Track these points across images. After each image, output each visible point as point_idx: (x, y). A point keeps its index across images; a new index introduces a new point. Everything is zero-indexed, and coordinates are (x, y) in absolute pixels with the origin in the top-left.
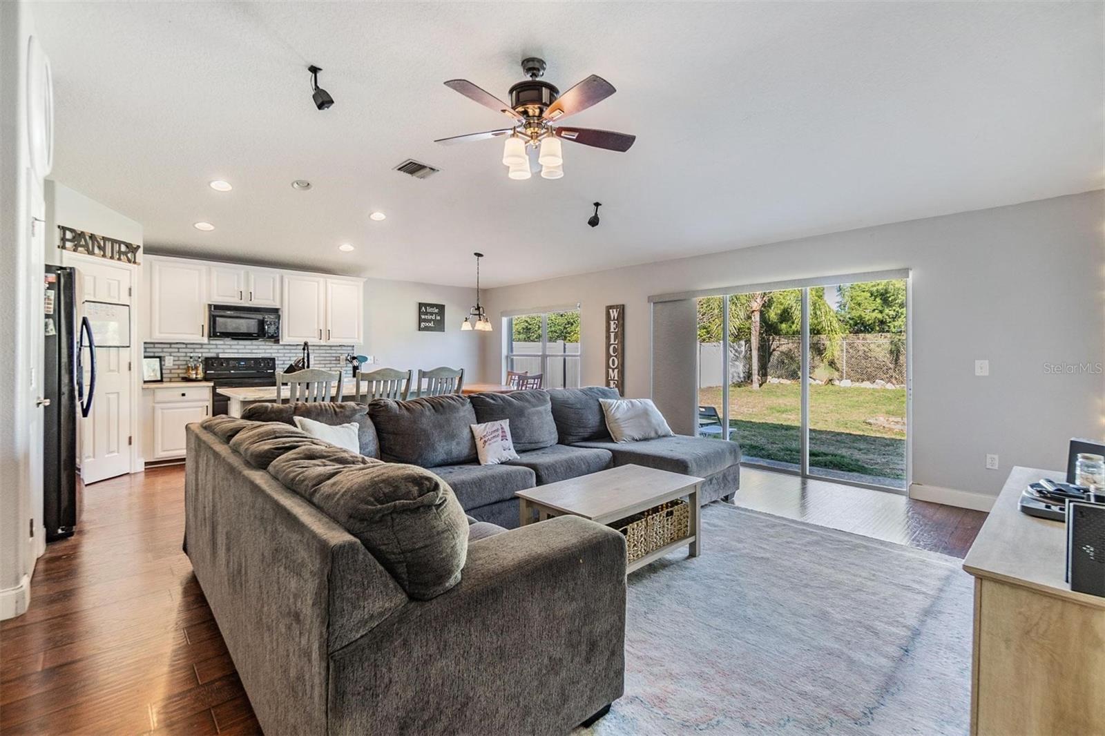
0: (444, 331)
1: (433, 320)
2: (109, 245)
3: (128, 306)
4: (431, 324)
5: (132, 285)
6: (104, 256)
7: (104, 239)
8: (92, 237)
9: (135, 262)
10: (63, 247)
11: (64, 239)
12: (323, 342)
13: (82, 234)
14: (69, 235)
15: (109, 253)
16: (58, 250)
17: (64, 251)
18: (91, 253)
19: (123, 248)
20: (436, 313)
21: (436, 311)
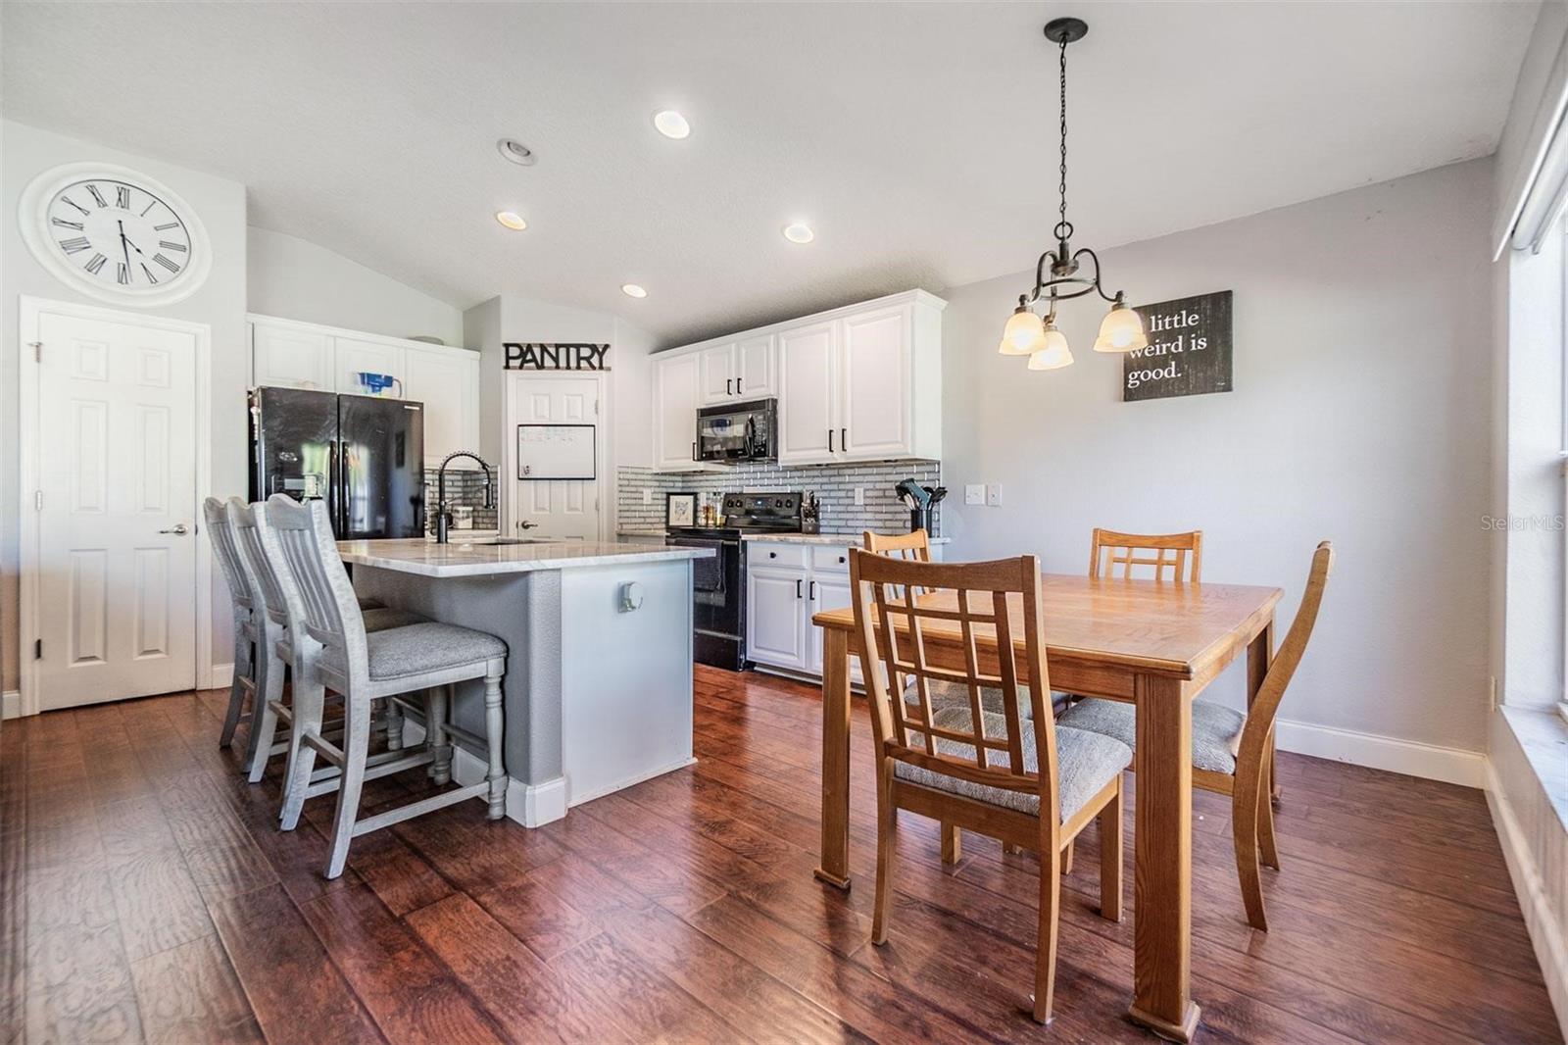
0: (1228, 388)
1: (1176, 357)
2: (563, 351)
3: (593, 426)
4: (1170, 372)
5: (600, 398)
6: (557, 367)
7: (558, 347)
8: (543, 348)
9: (601, 367)
10: (507, 367)
11: (508, 358)
12: (838, 457)
13: (530, 347)
14: (515, 352)
15: (563, 363)
16: (504, 371)
17: (508, 371)
18: (541, 367)
19: (585, 352)
20: (1190, 330)
21: (1191, 321)
